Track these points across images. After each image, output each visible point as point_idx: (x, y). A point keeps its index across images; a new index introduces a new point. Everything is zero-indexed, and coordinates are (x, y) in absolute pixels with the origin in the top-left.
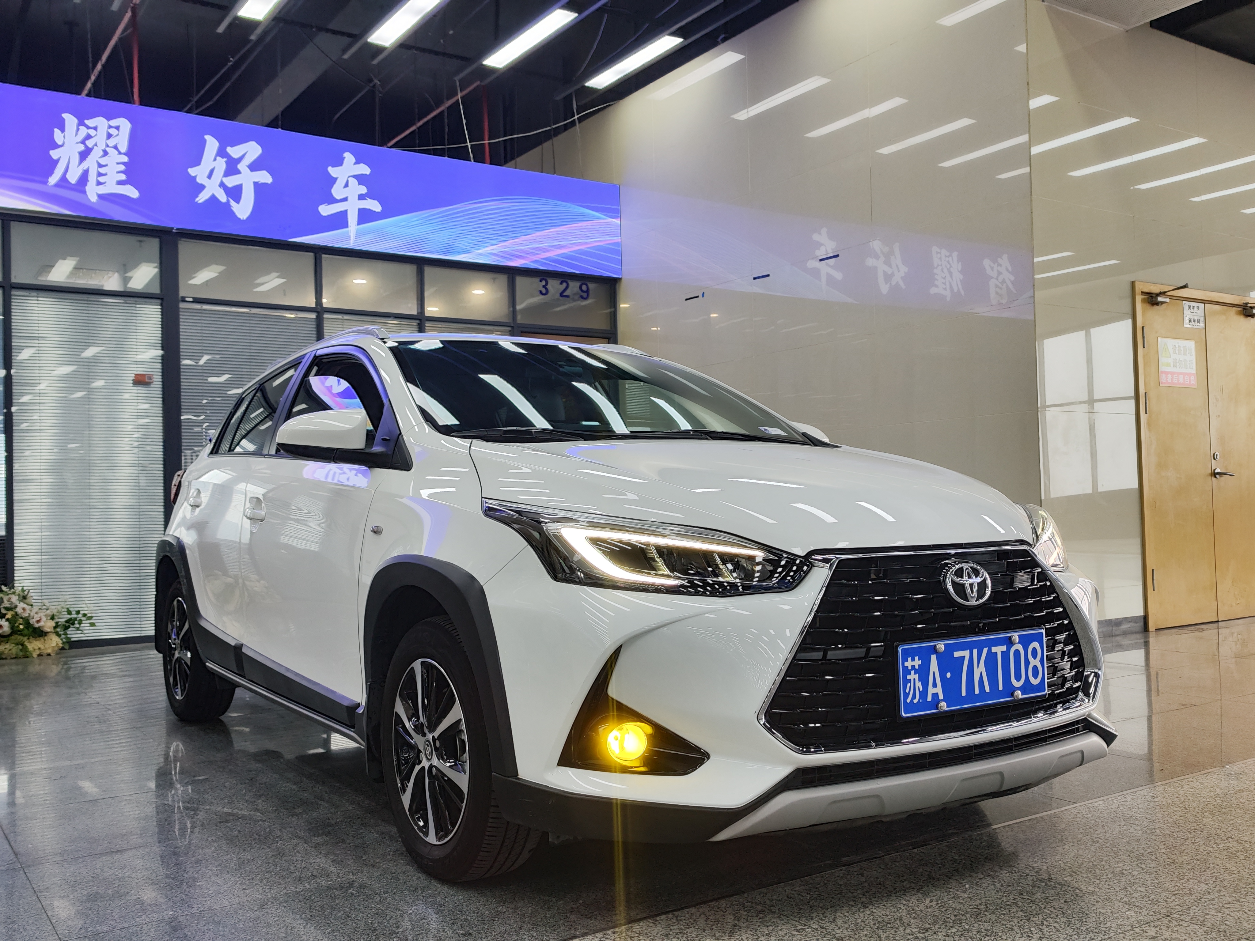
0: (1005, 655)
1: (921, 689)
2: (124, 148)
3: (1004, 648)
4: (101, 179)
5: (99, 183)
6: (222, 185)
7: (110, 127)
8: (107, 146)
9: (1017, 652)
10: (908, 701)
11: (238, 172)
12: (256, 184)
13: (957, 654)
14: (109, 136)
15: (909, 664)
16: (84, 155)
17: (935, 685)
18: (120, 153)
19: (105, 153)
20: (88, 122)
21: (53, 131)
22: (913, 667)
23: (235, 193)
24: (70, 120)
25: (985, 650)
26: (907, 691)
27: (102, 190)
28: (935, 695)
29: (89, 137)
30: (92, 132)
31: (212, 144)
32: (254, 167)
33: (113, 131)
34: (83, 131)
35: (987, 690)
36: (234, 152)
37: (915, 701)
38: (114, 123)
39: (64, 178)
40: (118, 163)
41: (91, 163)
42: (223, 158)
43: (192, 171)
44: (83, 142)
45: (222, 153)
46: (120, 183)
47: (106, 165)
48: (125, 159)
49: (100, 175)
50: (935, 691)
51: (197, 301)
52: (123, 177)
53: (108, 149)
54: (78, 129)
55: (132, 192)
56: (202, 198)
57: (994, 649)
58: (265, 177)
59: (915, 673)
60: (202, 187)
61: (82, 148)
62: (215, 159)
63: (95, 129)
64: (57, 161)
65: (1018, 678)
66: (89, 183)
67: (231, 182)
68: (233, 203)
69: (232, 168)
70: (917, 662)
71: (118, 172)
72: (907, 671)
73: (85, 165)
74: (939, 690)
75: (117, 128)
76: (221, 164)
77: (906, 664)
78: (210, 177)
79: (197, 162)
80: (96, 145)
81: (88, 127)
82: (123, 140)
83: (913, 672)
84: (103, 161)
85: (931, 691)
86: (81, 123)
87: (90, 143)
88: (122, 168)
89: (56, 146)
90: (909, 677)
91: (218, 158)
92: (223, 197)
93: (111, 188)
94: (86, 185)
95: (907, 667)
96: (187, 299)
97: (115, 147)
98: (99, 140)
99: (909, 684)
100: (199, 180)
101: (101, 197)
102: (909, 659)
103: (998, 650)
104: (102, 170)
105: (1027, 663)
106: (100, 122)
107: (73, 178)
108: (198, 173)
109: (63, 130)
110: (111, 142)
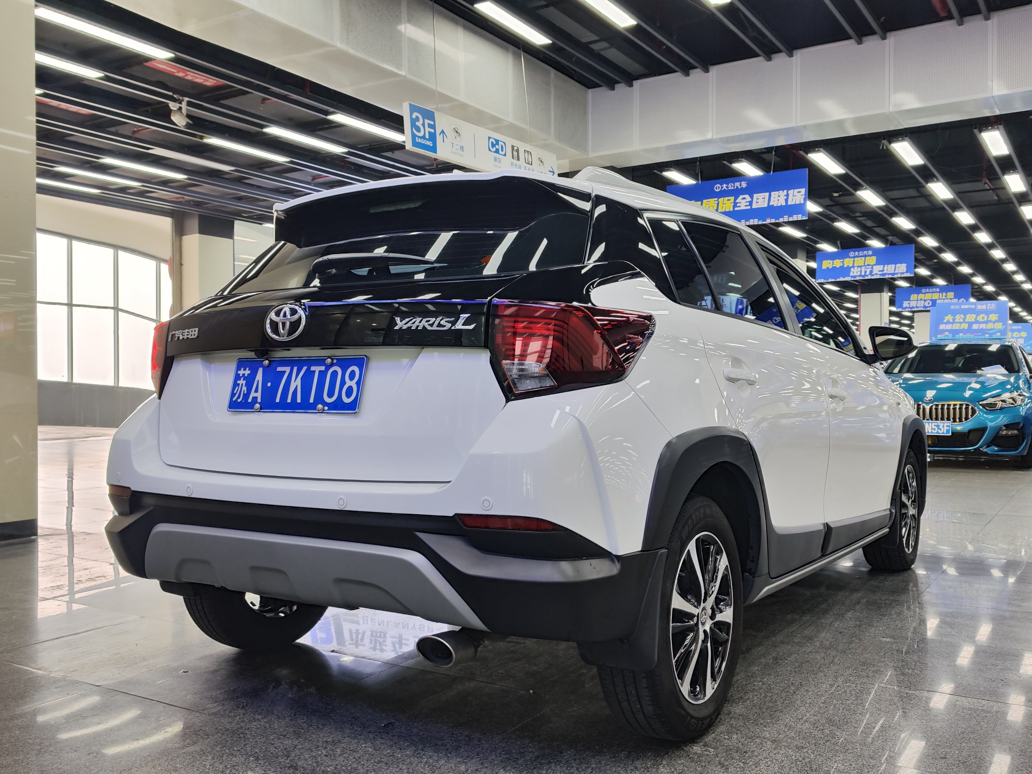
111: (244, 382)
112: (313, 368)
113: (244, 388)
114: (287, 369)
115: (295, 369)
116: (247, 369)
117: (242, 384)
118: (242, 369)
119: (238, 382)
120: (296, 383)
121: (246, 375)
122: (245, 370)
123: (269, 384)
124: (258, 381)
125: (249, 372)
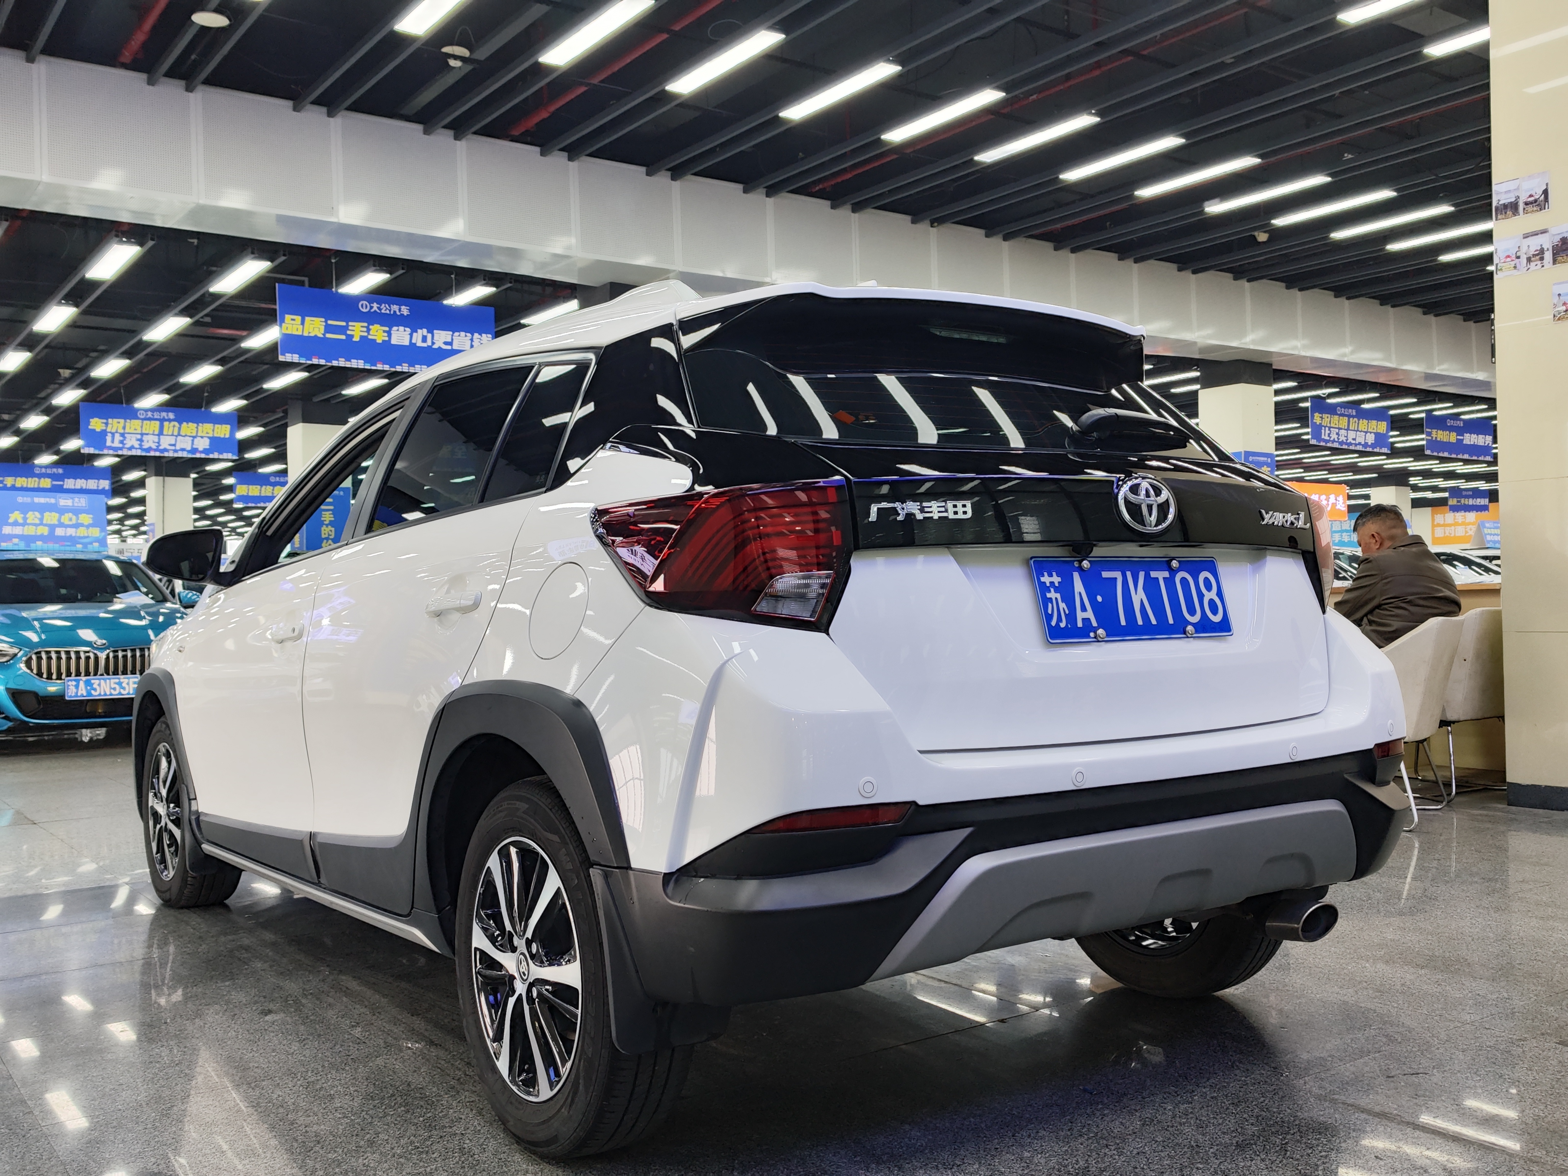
111: (1058, 596)
112: (1153, 574)
113: (1062, 606)
114: (1118, 575)
115: (1129, 574)
116: (1054, 574)
117: (1056, 599)
118: (1046, 574)
119: (1049, 595)
120: (1139, 597)
121: (1057, 585)
122: (1051, 575)
123: (1099, 599)
124: (1080, 594)
125: (1059, 579)
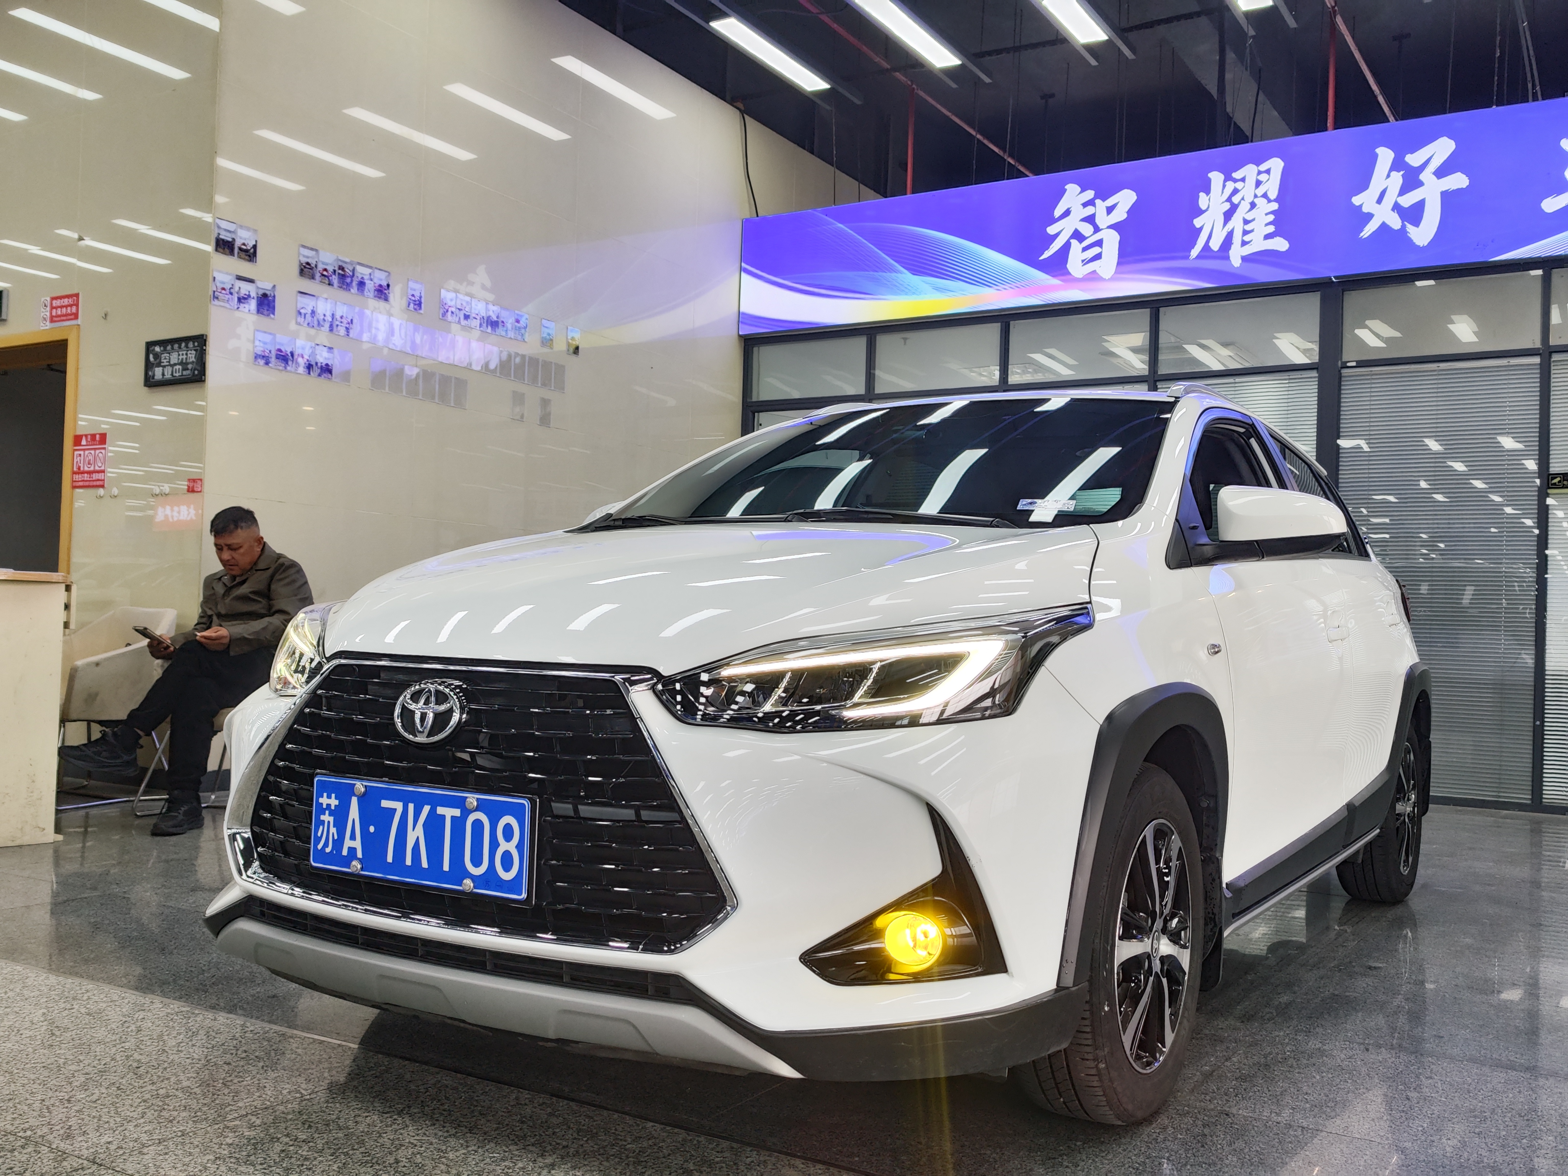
0: (458, 824)
1: (336, 837)
2: (1273, 195)
3: (457, 812)
4: (1247, 238)
5: (1244, 243)
6: (1397, 207)
7: (1260, 173)
8: (1256, 196)
9: (478, 824)
10: (320, 847)
11: (1420, 184)
12: (1445, 195)
13: (385, 804)
14: (1258, 183)
15: (324, 801)
16: (1228, 216)
17: (353, 837)
18: (1269, 201)
19: (1253, 205)
20: (1237, 175)
21: (1198, 197)
22: (329, 805)
23: (1414, 214)
24: (1216, 178)
25: (426, 809)
26: (319, 834)
27: (1248, 250)
28: (352, 850)
29: (1235, 191)
30: (1239, 185)
31: (1385, 156)
32: (1441, 173)
33: (1263, 177)
34: (1230, 186)
35: (425, 864)
36: (1414, 159)
37: (328, 850)
38: (1263, 167)
39: (1206, 247)
40: (1266, 214)
41: (1236, 221)
42: (1399, 171)
43: (1356, 200)
44: (1229, 200)
45: (1398, 164)
46: (1268, 237)
47: (1254, 220)
48: (1275, 206)
49: (1245, 233)
50: (352, 844)
51: (1361, 364)
52: (1271, 229)
53: (1256, 201)
54: (1224, 186)
55: (1281, 244)
56: (1369, 230)
57: (440, 810)
58: (1458, 181)
59: (330, 815)
60: (1370, 216)
61: (1227, 206)
62: (1388, 176)
63: (1243, 180)
64: (1201, 229)
65: (477, 862)
66: (1233, 247)
67: (1407, 201)
68: (1410, 228)
69: (1412, 181)
70: (334, 802)
71: (1267, 225)
72: (321, 810)
73: (1229, 226)
74: (357, 844)
75: (1268, 172)
76: (1397, 178)
77: (321, 800)
78: (1379, 201)
79: (1363, 185)
80: (1243, 199)
81: (1235, 181)
82: (1272, 186)
83: (327, 812)
84: (1249, 217)
85: (348, 843)
86: (1228, 178)
87: (1236, 199)
88: (1271, 218)
89: (1200, 212)
90: (322, 817)
91: (1393, 173)
92: (1395, 222)
93: (1258, 244)
94: (1230, 249)
95: (322, 804)
96: (1349, 364)
97: (1265, 196)
98: (1247, 191)
99: (321, 828)
100: (1365, 210)
101: (1244, 259)
102: (325, 795)
103: (449, 813)
104: (1248, 227)
105: (494, 844)
106: (1249, 171)
107: (1215, 245)
108: (1364, 200)
109: (1208, 191)
110: (1260, 191)
